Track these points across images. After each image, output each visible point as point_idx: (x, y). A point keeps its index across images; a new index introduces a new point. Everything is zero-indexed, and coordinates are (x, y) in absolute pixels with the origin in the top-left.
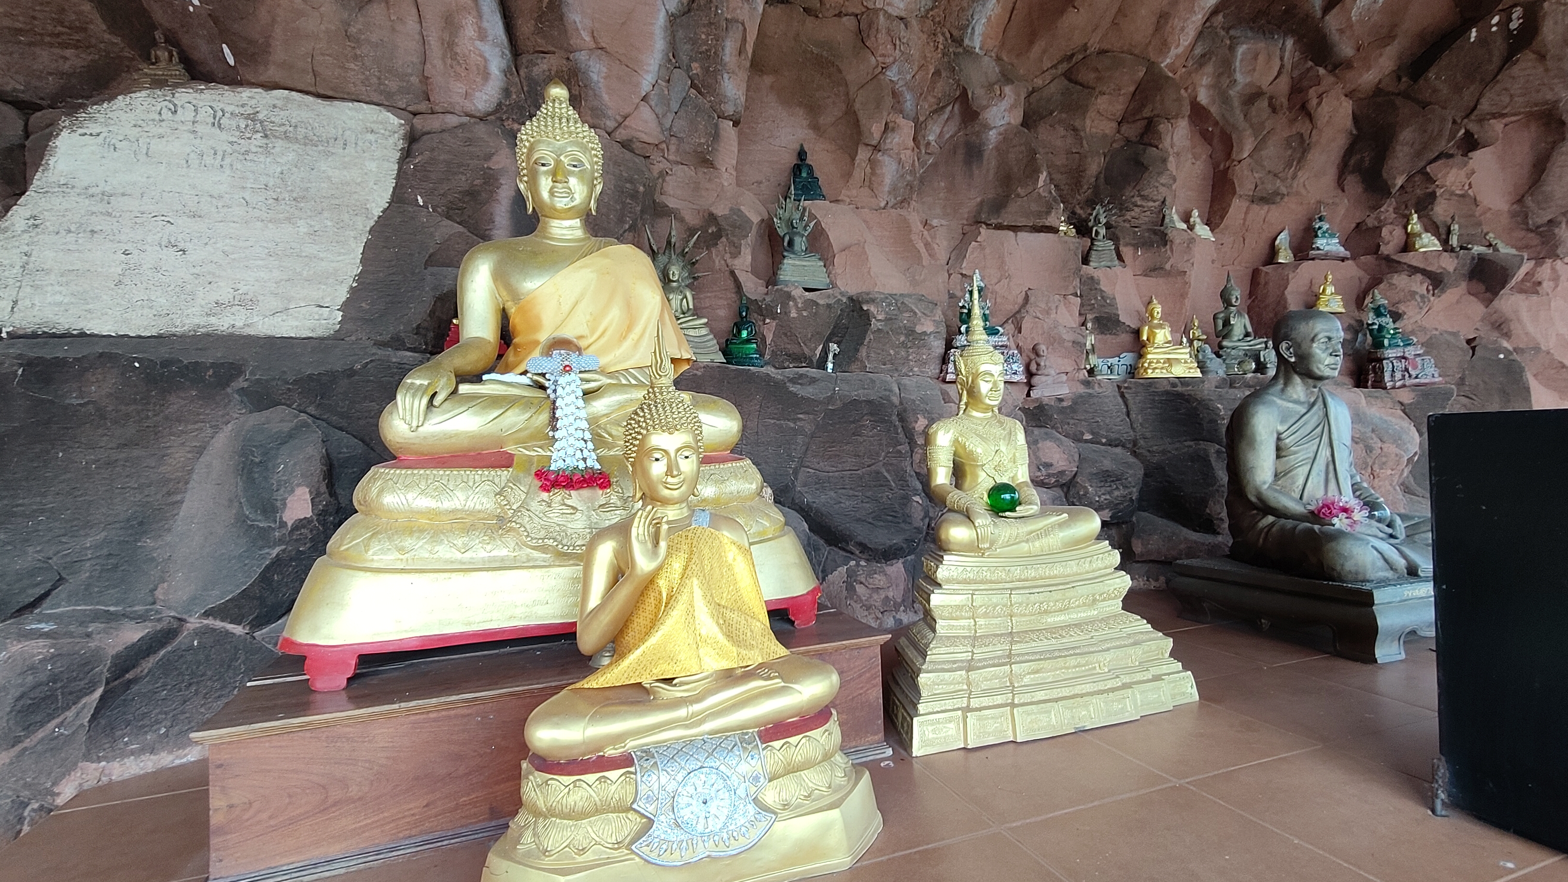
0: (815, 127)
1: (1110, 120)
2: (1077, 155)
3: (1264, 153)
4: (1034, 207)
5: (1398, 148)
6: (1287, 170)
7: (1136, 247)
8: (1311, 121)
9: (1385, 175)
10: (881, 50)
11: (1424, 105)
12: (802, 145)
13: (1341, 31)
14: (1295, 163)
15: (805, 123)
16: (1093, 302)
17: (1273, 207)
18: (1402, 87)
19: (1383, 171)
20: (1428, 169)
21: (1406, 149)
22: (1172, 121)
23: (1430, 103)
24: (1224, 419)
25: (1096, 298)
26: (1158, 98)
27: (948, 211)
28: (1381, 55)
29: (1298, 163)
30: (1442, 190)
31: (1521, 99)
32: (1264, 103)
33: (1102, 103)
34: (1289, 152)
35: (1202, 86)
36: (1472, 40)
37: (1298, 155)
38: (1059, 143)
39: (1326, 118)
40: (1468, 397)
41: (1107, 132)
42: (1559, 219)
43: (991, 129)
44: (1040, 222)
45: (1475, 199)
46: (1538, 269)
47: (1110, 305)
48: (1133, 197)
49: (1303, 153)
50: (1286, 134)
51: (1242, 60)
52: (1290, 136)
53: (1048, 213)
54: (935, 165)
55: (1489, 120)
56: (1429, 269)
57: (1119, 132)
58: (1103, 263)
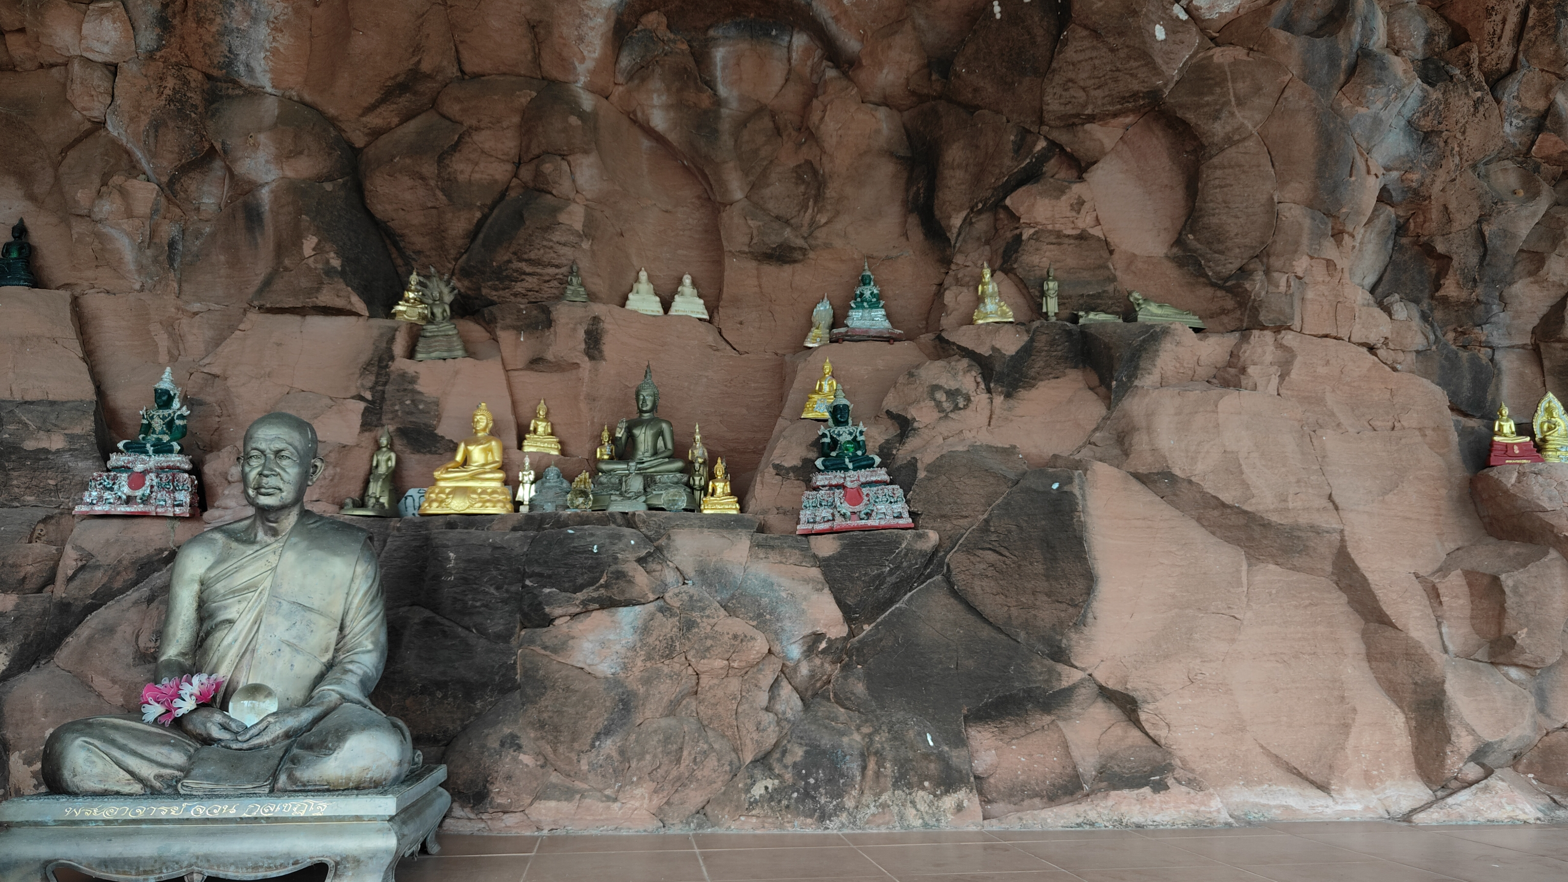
0: (31, 197)
1: (503, 161)
2: (434, 211)
3: (767, 192)
4: (304, 283)
5: (947, 173)
6: (802, 213)
7: (518, 329)
8: (817, 142)
9: (937, 213)
10: (79, 104)
11: (971, 109)
12: (21, 220)
13: (836, 19)
14: (811, 203)
15: (20, 193)
16: (397, 408)
17: (798, 266)
18: (938, 87)
19: (935, 207)
20: (1008, 202)
21: (960, 174)
22: (570, 158)
23: (978, 107)
24: (451, 575)
25: (402, 403)
26: (540, 129)
27: (232, 291)
28: (890, 47)
29: (815, 203)
30: (1032, 231)
31: (1098, 93)
32: (766, 123)
33: (484, 139)
34: (802, 188)
35: (654, 107)
36: (998, 16)
37: (813, 192)
38: (408, 196)
39: (835, 140)
40: (995, 551)
41: (498, 177)
42: (1252, 266)
43: (262, 186)
44: (310, 302)
45: (1107, 243)
46: (1245, 346)
47: (422, 412)
48: (510, 261)
49: (819, 189)
50: (792, 164)
51: (724, 68)
52: (799, 166)
53: (318, 290)
54: (213, 235)
55: (1083, 124)
56: (978, 351)
57: (516, 175)
58: (434, 355)
